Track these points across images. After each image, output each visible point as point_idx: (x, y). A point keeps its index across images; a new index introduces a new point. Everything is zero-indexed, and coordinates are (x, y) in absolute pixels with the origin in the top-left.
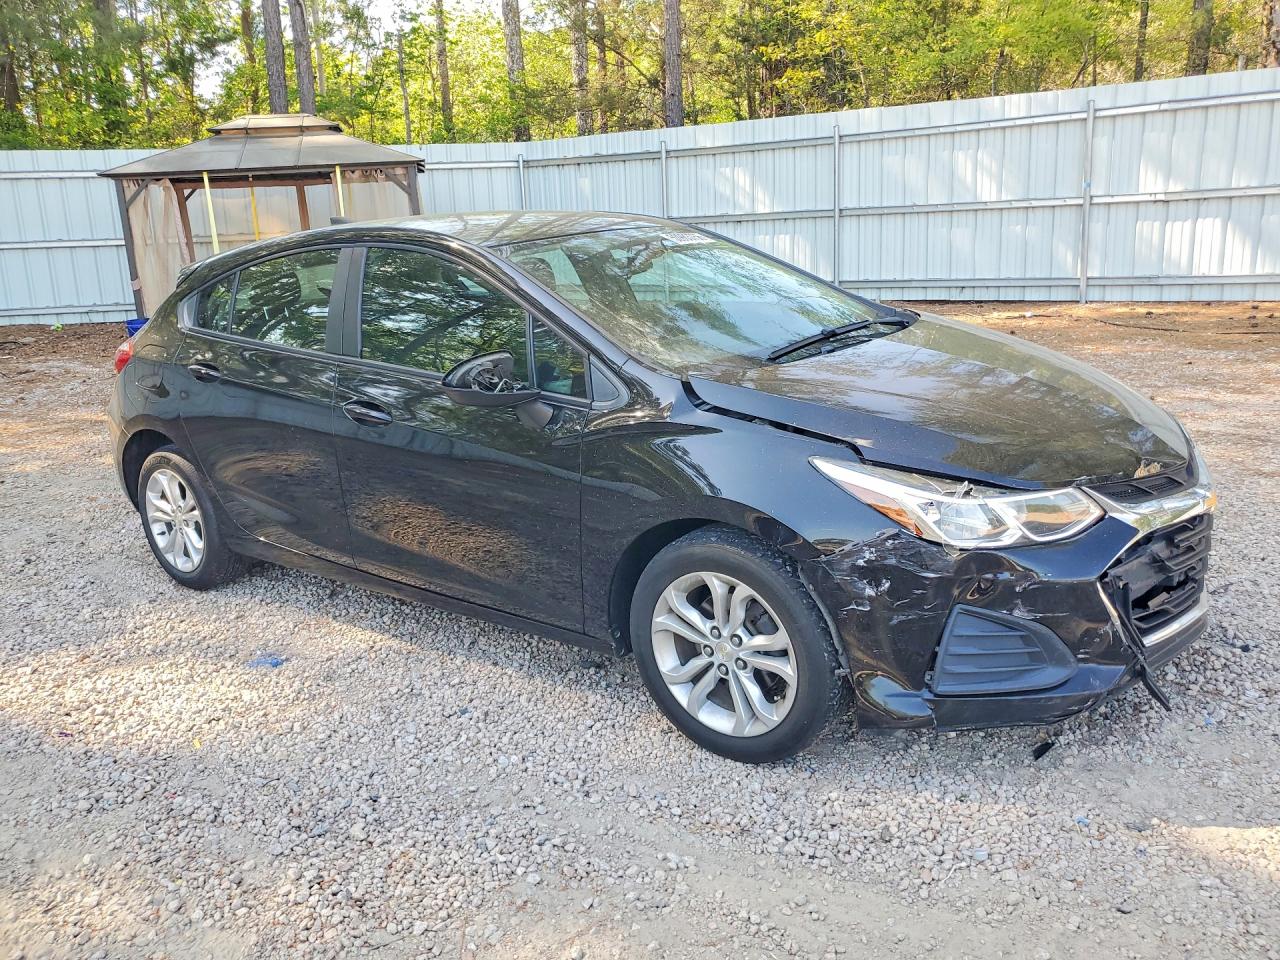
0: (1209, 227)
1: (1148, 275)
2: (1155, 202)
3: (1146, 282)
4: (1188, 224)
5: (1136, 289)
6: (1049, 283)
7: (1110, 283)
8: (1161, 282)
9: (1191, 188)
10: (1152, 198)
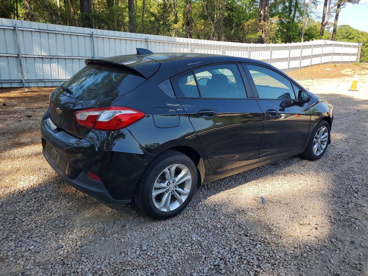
0: (54, 65)
1: (41, 79)
2: (39, 58)
3: (41, 81)
4: (49, 65)
5: (38, 83)
6: (11, 82)
7: (31, 81)
8: (45, 81)
9: (48, 55)
10: (38, 57)
